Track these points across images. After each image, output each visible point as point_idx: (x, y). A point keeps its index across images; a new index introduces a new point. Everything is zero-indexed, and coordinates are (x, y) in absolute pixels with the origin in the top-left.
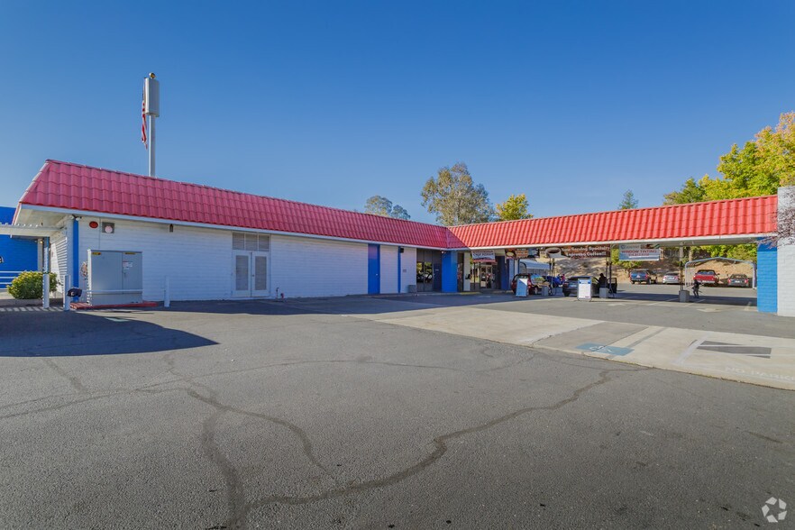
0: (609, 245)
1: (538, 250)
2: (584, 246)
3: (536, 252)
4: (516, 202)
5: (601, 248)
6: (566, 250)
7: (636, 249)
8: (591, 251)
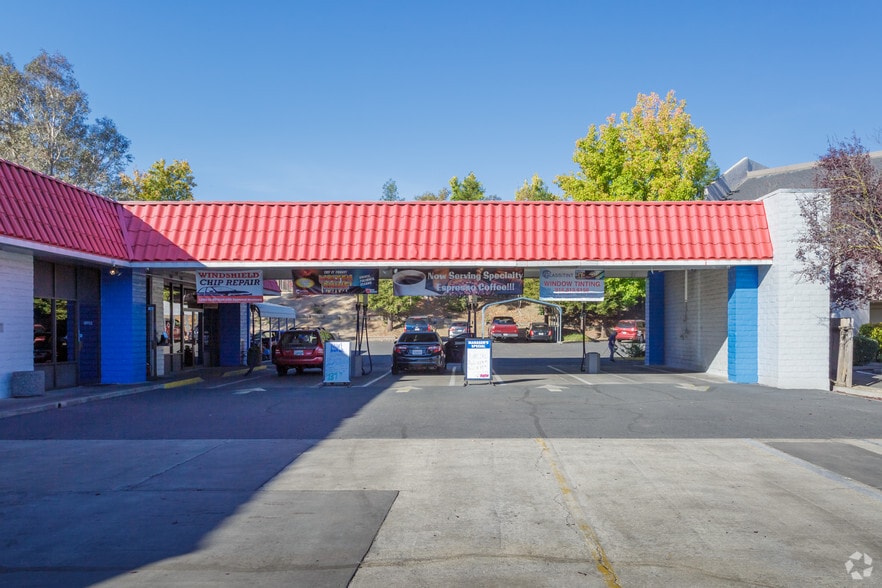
0: (521, 270)
1: (375, 273)
2: (474, 270)
3: (369, 280)
4: (168, 175)
5: (505, 276)
6: (438, 277)
7: (566, 279)
8: (488, 282)
